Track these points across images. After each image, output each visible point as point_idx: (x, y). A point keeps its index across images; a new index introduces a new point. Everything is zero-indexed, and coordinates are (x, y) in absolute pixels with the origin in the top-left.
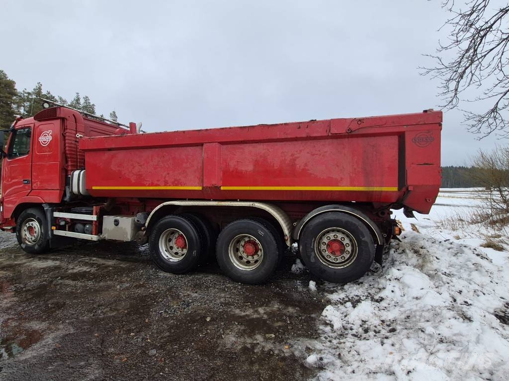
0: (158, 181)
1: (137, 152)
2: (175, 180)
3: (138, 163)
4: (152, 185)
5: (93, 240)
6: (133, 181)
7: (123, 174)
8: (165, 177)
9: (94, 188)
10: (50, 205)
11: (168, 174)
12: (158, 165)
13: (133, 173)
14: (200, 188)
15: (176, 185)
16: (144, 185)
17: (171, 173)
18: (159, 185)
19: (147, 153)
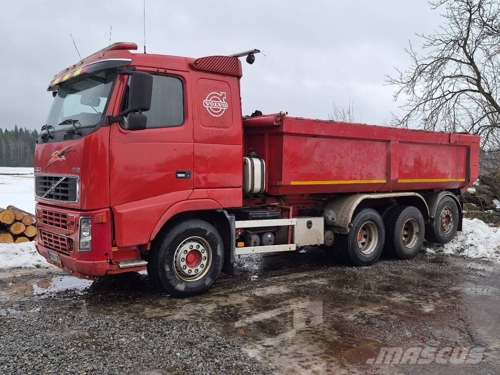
0: (355, 174)
1: (339, 141)
2: (369, 174)
3: (340, 155)
4: (351, 179)
5: (291, 250)
6: (335, 175)
7: (325, 166)
8: (361, 171)
9: (293, 183)
10: (231, 211)
11: (363, 167)
12: (355, 158)
13: (334, 166)
14: (384, 181)
15: (369, 179)
16: (344, 179)
17: (365, 166)
18: (355, 179)
19: (347, 144)
